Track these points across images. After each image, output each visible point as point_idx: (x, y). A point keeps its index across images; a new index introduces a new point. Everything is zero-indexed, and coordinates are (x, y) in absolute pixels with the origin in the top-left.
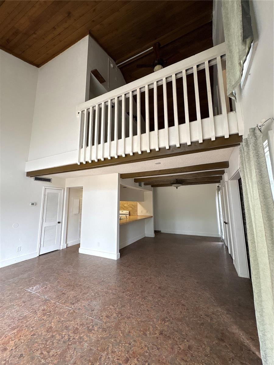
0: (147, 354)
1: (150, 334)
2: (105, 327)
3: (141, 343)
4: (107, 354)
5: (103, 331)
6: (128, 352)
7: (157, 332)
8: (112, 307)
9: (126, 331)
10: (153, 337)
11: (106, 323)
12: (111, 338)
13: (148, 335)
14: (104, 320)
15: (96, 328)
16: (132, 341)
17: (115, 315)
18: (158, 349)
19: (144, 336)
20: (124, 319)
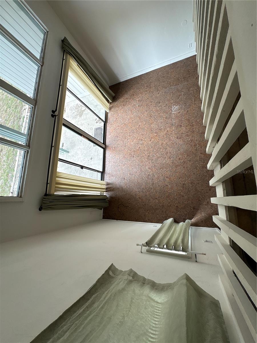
0: (172, 182)
1: (181, 180)
2: (174, 162)
3: (175, 179)
4: (165, 170)
5: (172, 162)
6: (170, 176)
7: (183, 182)
8: (186, 157)
9: (177, 171)
10: (180, 182)
11: (176, 161)
12: (171, 167)
13: (180, 180)
14: (177, 159)
15: (172, 159)
16: (174, 175)
17: (182, 161)
18: (176, 185)
19: (178, 178)
20: (182, 166)
